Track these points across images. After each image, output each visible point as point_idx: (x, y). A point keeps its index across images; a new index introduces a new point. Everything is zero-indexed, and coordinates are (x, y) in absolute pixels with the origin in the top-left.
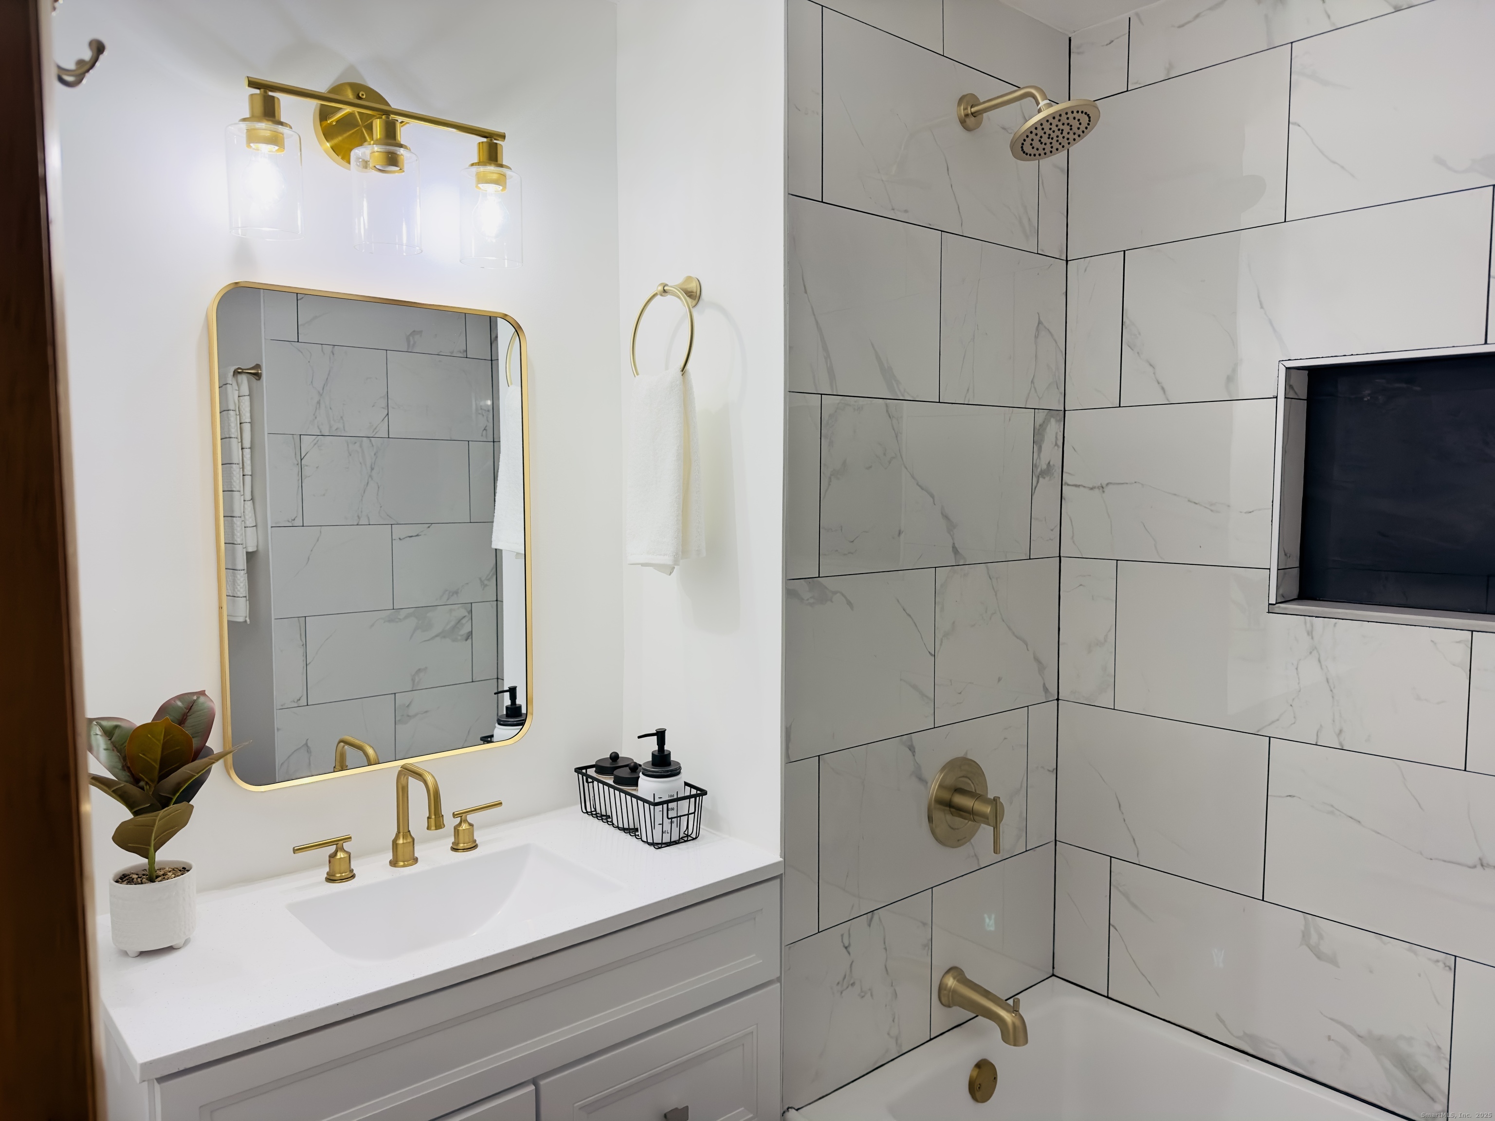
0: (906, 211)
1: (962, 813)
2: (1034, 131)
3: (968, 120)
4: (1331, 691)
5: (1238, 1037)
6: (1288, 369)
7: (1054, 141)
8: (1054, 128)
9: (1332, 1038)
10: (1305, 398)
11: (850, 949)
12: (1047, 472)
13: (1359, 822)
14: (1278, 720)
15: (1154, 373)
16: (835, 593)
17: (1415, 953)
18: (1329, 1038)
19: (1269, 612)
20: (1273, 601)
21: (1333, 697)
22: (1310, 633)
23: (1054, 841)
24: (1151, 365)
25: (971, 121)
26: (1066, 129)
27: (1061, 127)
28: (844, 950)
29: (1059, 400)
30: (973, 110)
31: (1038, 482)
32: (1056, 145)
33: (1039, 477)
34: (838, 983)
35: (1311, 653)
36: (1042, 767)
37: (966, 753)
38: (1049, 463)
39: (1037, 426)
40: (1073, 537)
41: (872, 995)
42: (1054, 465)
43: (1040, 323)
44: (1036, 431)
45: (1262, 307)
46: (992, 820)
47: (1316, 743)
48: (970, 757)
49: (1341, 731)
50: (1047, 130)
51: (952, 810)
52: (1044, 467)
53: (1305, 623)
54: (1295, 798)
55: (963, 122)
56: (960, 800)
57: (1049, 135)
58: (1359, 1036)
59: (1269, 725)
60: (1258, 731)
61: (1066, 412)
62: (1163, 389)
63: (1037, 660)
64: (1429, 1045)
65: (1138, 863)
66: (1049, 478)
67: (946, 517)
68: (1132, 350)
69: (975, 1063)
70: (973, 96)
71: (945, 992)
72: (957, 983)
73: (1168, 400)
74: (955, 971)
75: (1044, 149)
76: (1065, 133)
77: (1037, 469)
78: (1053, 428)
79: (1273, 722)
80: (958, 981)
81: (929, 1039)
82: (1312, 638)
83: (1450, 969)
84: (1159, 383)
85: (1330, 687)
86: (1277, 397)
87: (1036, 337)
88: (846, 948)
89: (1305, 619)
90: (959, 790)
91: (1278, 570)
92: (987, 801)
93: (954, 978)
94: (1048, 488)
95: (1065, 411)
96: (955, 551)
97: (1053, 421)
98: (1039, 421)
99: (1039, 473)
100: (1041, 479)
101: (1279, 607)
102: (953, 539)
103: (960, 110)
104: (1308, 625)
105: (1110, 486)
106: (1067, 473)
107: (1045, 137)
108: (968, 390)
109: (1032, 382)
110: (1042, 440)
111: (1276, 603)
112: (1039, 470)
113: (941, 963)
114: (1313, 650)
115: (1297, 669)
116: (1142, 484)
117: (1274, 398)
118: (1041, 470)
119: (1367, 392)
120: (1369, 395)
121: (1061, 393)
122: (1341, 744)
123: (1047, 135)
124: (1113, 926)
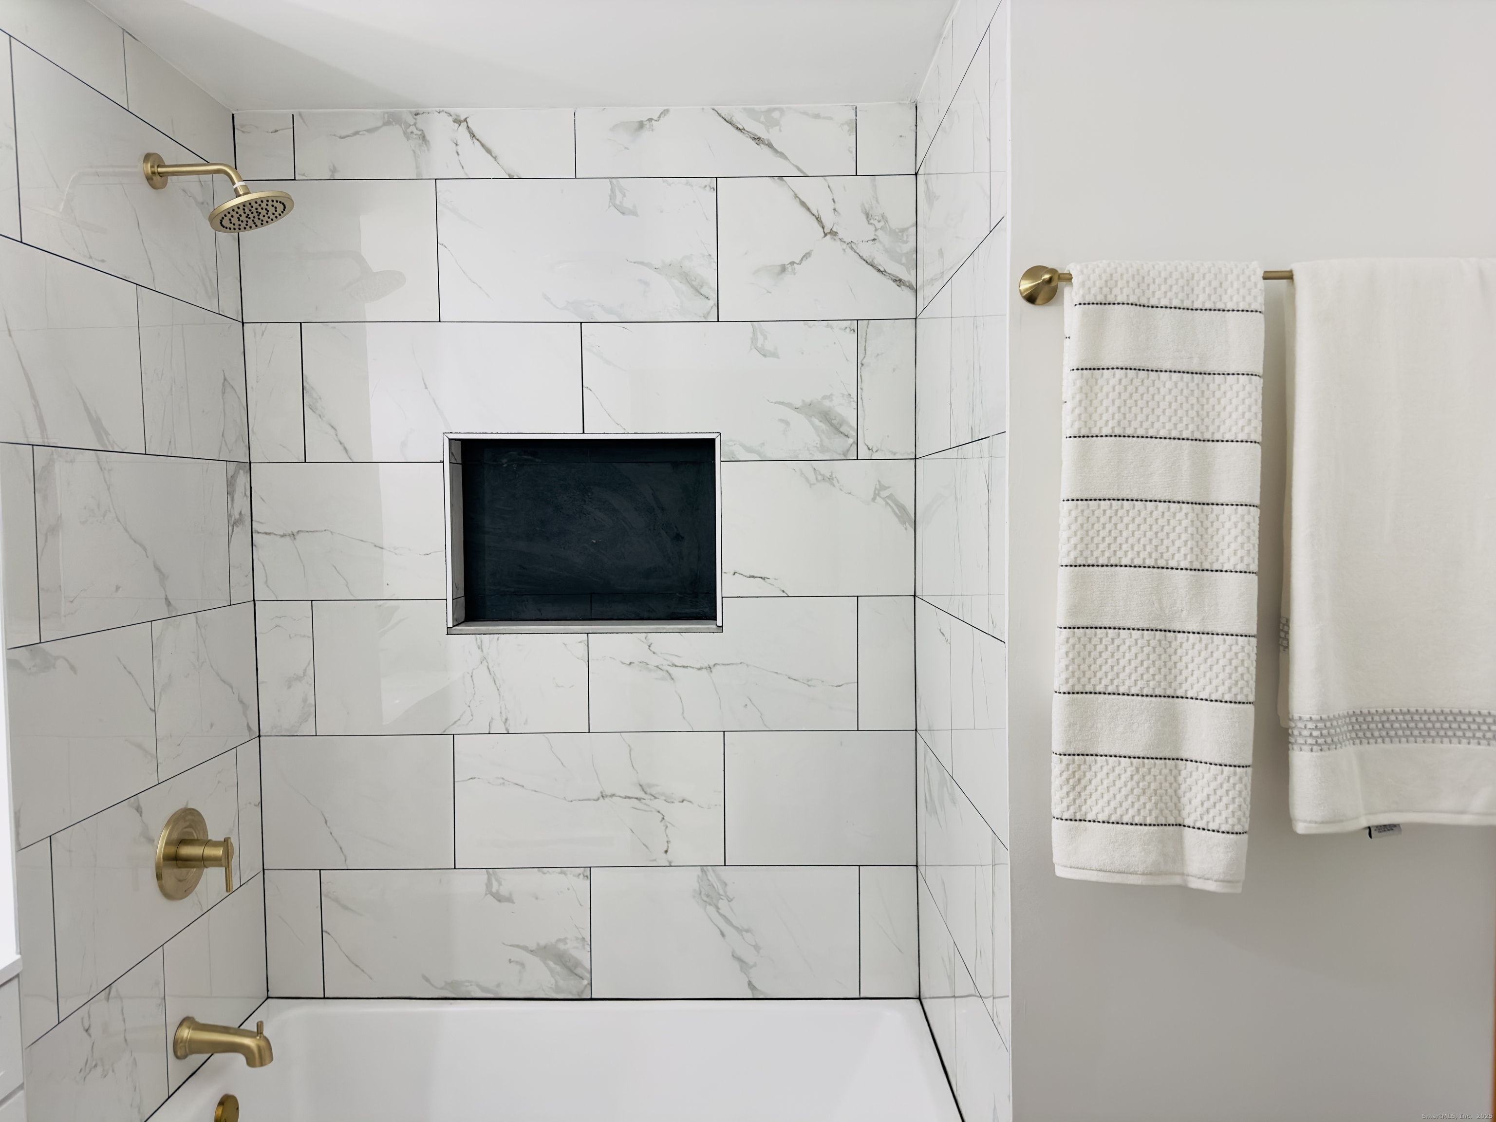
0: (103, 261)
1: (189, 862)
2: (236, 210)
3: (154, 178)
4: (498, 690)
5: (442, 989)
6: (450, 440)
7: (250, 221)
8: (253, 210)
9: (512, 960)
10: (461, 462)
11: (91, 1031)
12: (237, 522)
13: (523, 786)
14: (459, 719)
15: (337, 435)
16: (57, 658)
17: (565, 874)
18: (510, 961)
19: (448, 634)
20: (450, 625)
21: (499, 695)
22: (480, 647)
23: (262, 871)
24: (332, 427)
25: (157, 178)
26: (264, 212)
27: (259, 210)
28: (85, 1033)
29: (245, 453)
30: (160, 170)
31: (233, 531)
32: (250, 223)
33: (233, 526)
34: (81, 1071)
35: (481, 663)
36: (250, 803)
37: (187, 804)
38: (241, 512)
39: (229, 476)
40: (266, 581)
41: (113, 1071)
42: (245, 514)
43: (225, 379)
44: (229, 483)
45: (426, 388)
46: (223, 862)
47: (489, 732)
48: (190, 806)
49: (506, 719)
50: (247, 211)
51: (179, 862)
52: (237, 516)
53: (476, 639)
54: (475, 779)
55: (149, 179)
56: (187, 851)
57: (248, 215)
58: (532, 951)
59: (453, 724)
60: (444, 731)
61: (252, 464)
62: (345, 448)
63: (241, 702)
64: (577, 939)
65: (346, 868)
66: (241, 526)
67: (157, 569)
68: (314, 412)
69: (218, 1103)
70: (159, 157)
71: (181, 1044)
72: (193, 1031)
73: (350, 458)
74: (187, 1021)
75: (240, 225)
76: (261, 217)
77: (232, 518)
78: (242, 479)
79: (456, 722)
80: (194, 1029)
81: (167, 1097)
82: (482, 651)
83: (587, 877)
84: (341, 443)
85: (497, 687)
86: (443, 462)
87: (223, 393)
88: (87, 1031)
89: (476, 636)
90: (183, 842)
91: (453, 599)
92: (216, 844)
93: (189, 1028)
94: (241, 535)
95: (250, 463)
96: (168, 603)
97: (241, 472)
98: (231, 473)
99: (234, 523)
100: (235, 528)
101: (455, 629)
102: (165, 591)
103: (147, 167)
104: (479, 642)
105: (301, 534)
106: (256, 521)
107: (244, 216)
108: (170, 442)
109: (223, 435)
110: (234, 490)
111: (453, 626)
112: (233, 519)
113: (174, 1019)
114: (483, 660)
115: (472, 677)
116: (332, 532)
117: (441, 462)
118: (235, 519)
119: (504, 461)
120: (506, 463)
121: (246, 446)
122: (507, 729)
123: (246, 215)
124: (326, 932)
